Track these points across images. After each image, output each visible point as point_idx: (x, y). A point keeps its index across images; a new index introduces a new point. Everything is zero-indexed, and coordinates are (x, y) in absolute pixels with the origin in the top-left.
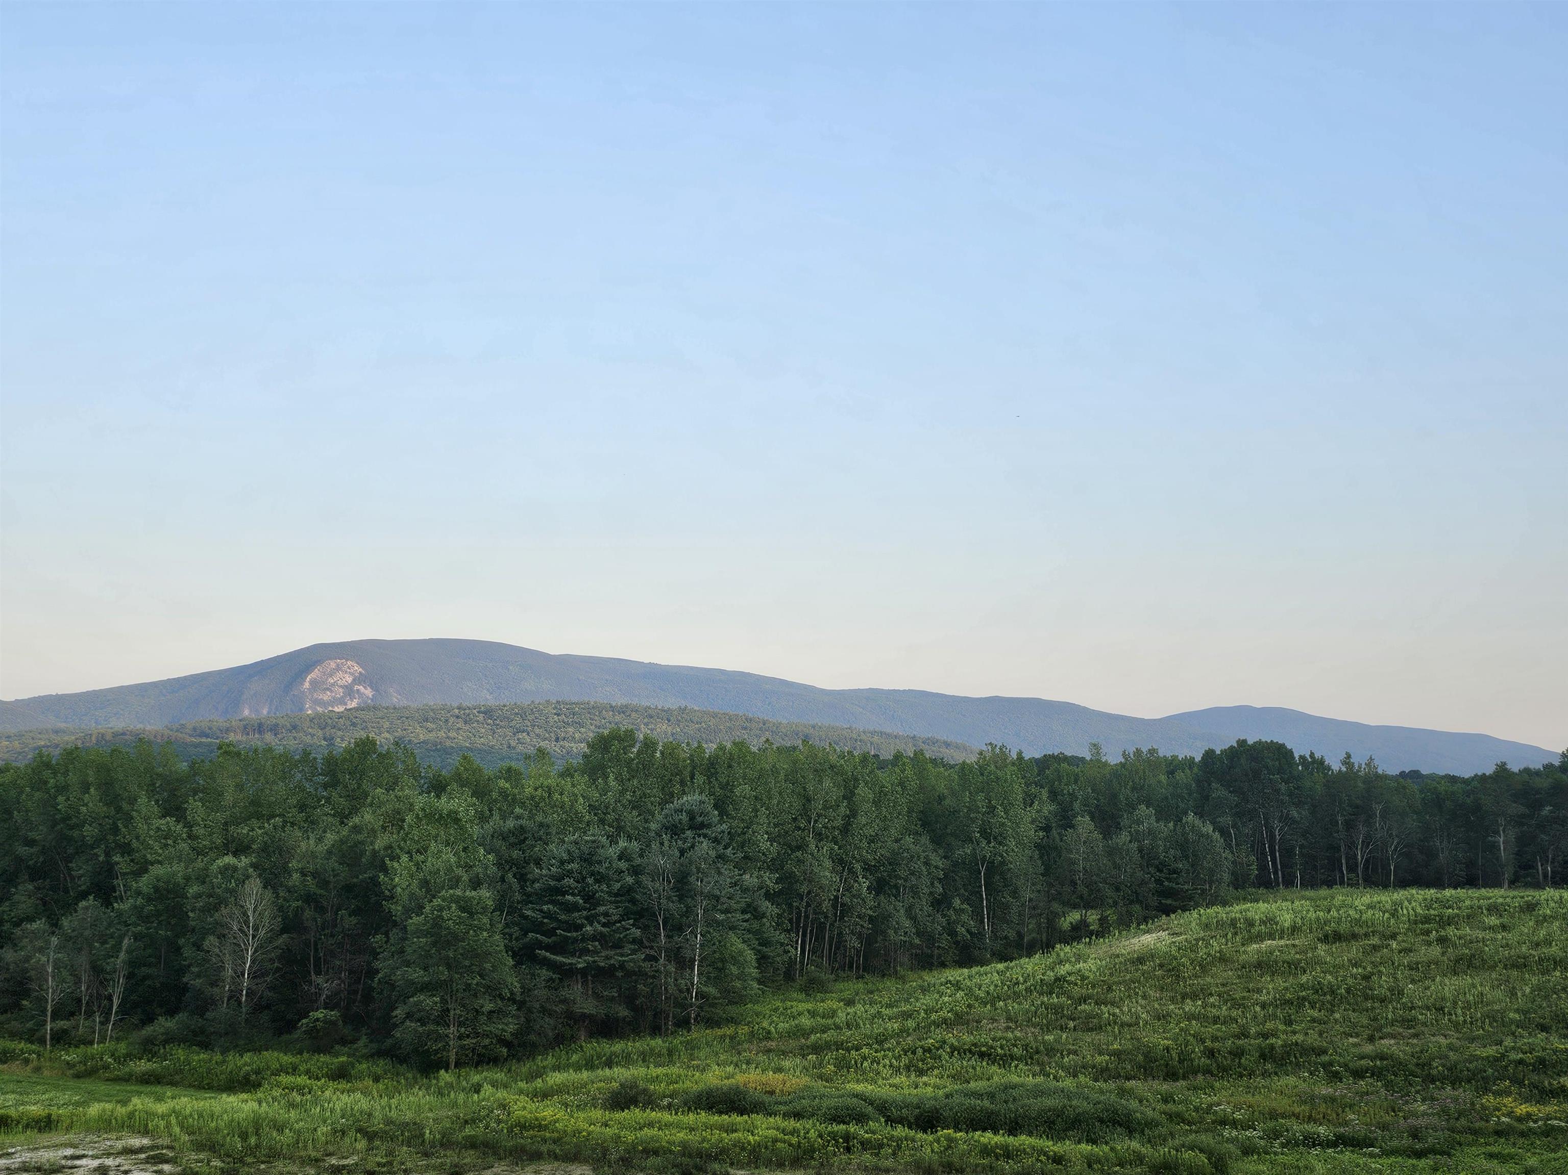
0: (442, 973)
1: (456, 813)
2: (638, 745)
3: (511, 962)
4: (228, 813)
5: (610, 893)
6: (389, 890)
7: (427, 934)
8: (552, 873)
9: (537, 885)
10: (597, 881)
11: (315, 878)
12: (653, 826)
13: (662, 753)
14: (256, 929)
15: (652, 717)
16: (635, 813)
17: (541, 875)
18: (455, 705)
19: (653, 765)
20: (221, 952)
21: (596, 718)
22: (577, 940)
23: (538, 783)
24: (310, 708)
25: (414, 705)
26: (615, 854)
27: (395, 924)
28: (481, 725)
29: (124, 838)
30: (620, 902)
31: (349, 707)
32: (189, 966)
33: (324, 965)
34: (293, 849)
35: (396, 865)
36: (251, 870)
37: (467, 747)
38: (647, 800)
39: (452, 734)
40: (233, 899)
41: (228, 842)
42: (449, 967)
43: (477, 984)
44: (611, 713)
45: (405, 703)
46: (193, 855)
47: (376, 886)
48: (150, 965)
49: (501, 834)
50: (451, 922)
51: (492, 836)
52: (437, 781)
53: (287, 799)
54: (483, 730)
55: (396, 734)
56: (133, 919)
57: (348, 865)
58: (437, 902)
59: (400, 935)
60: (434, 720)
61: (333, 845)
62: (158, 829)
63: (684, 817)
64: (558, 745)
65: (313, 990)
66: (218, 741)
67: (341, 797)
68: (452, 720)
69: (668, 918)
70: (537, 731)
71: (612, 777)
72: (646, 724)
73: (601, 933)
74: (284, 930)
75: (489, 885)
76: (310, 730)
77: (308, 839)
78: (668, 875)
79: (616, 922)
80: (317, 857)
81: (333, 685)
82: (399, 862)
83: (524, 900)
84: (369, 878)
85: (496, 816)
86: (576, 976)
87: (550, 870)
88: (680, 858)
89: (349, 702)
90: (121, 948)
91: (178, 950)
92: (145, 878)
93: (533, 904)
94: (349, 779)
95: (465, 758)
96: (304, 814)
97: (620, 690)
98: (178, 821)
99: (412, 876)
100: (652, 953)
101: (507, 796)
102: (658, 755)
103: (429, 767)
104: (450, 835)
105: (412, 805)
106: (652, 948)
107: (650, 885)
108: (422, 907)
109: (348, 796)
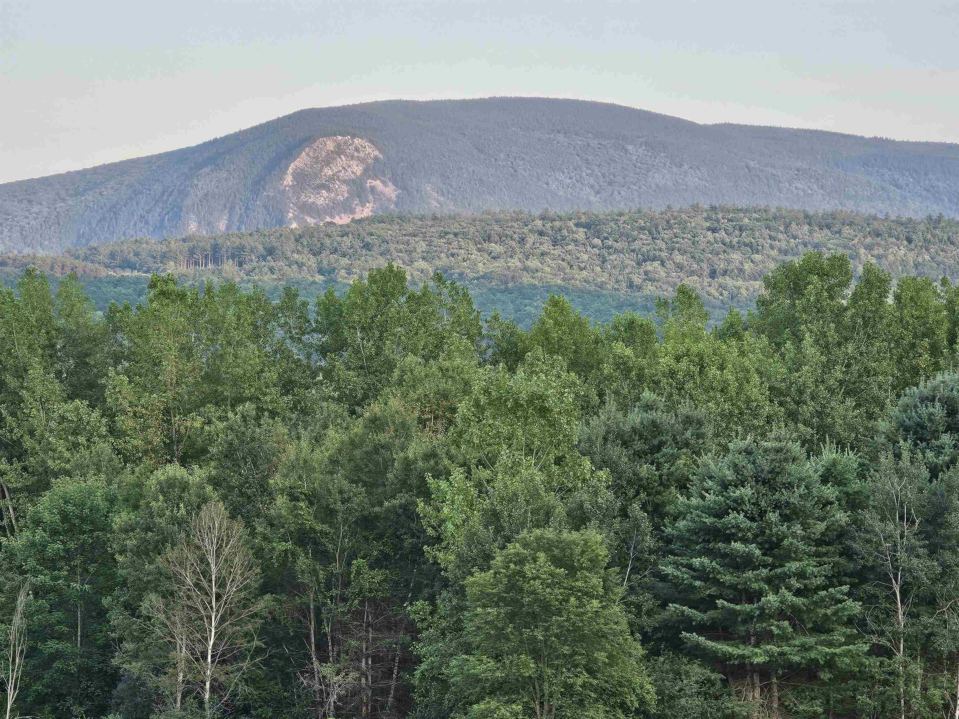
0: (527, 666)
1: (542, 398)
2: (853, 285)
3: (639, 650)
4: (169, 394)
5: (806, 539)
6: (434, 528)
7: (498, 601)
8: (707, 503)
9: (681, 524)
10: (785, 518)
11: (311, 503)
12: (883, 425)
13: (898, 298)
14: (222, 584)
15: (878, 235)
16: (850, 402)
17: (689, 506)
18: (536, 212)
19: (881, 318)
20: (168, 618)
21: (780, 236)
22: (752, 618)
23: (682, 349)
24: (295, 218)
25: (467, 213)
26: (816, 471)
27: (446, 584)
28: (581, 248)
29: (11, 431)
30: (826, 554)
31: (358, 217)
32: (121, 640)
33: (333, 645)
34: (274, 455)
35: (443, 484)
36: (209, 489)
37: (559, 287)
38: (871, 379)
39: (533, 263)
40: (183, 535)
41: (172, 442)
42: (537, 655)
43: (583, 686)
44: (806, 227)
45: (450, 207)
46: (117, 461)
47: (413, 520)
48: (60, 637)
49: (620, 435)
50: (537, 582)
51: (605, 439)
52: (509, 342)
53: (262, 371)
54: (585, 257)
55: (438, 263)
56: (32, 563)
57: (365, 484)
58: (513, 548)
59: (455, 602)
60: (501, 238)
61: (340, 451)
62: (63, 418)
63: (938, 410)
64: (715, 283)
65: (317, 687)
66: (149, 275)
67: (349, 369)
68: (531, 239)
69: (910, 584)
70: (678, 258)
71: (808, 339)
72: (869, 248)
73: (793, 607)
74: (264, 589)
75: (602, 522)
76: (296, 256)
77: (299, 438)
78: (909, 510)
79: (819, 588)
80: (313, 470)
81: (332, 179)
82: (448, 480)
83: (659, 549)
84: (401, 506)
85: (611, 405)
86: (752, 677)
87: (703, 498)
88: (930, 481)
89: (358, 209)
90: (14, 609)
91: (102, 613)
92: (46, 499)
93: (675, 555)
94: (363, 339)
95: (555, 304)
96: (290, 397)
97: (822, 187)
98: (92, 406)
99: (471, 505)
100: (883, 641)
101: (629, 370)
102: (890, 300)
103: (496, 318)
104: (534, 436)
105: (467, 383)
106: (882, 633)
107: (878, 526)
108: (488, 557)
109: (362, 367)
